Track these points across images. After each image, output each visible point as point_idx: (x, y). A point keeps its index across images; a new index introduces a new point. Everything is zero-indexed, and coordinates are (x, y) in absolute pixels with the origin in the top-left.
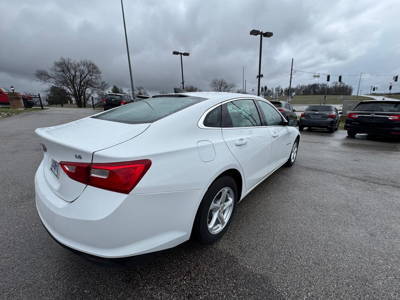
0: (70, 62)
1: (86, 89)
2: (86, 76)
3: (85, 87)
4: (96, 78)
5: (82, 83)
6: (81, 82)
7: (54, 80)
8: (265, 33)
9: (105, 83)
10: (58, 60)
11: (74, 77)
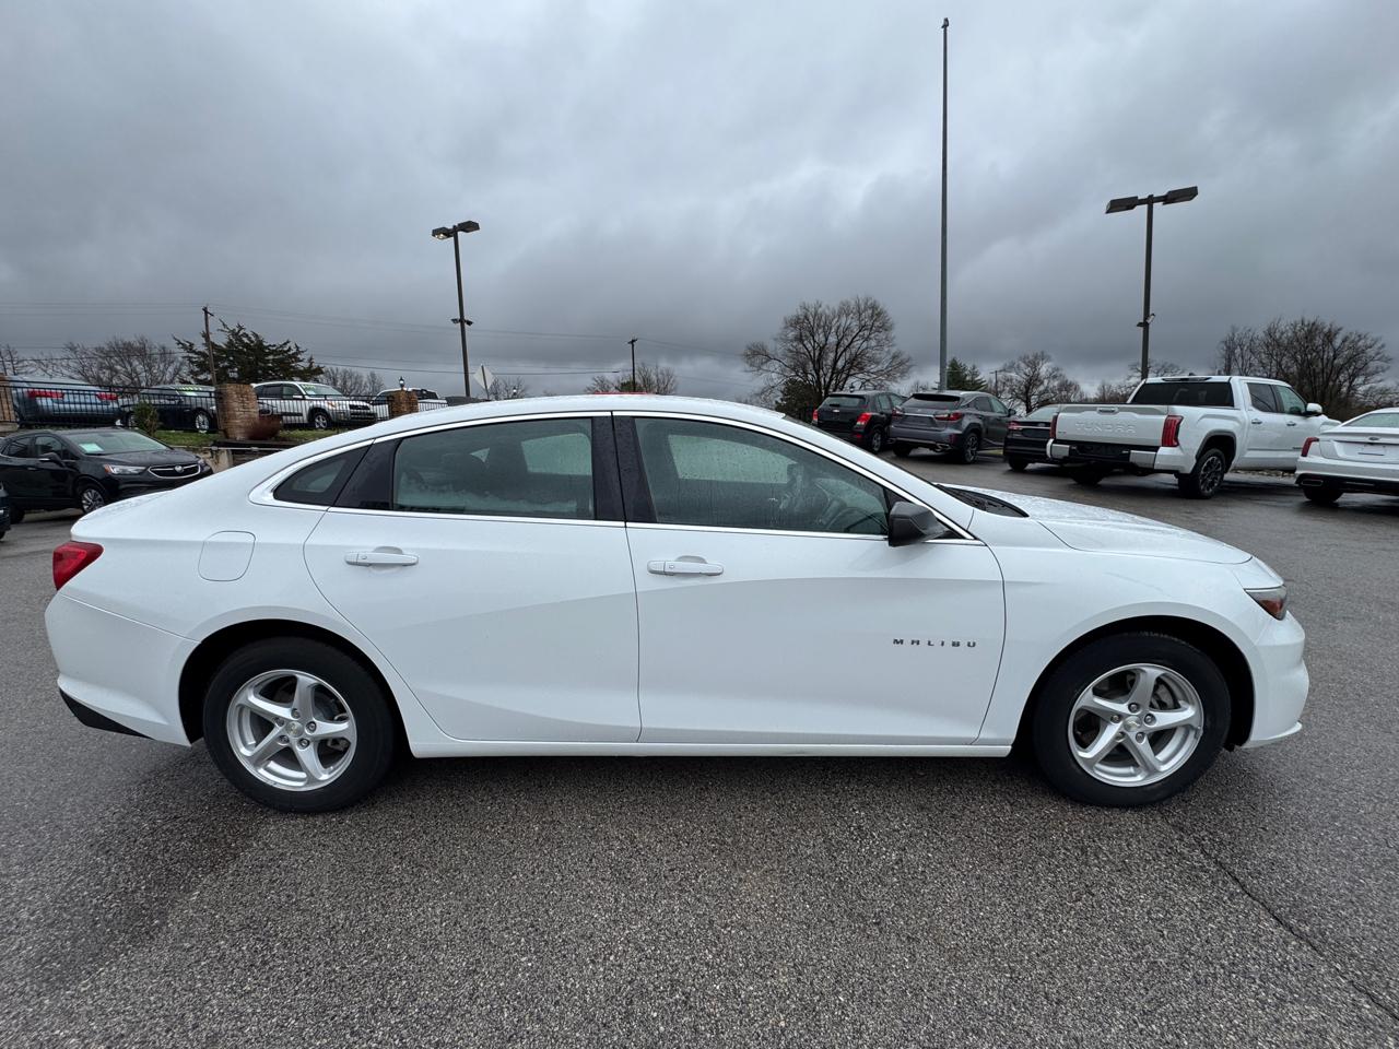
0: (820, 310)
1: (846, 379)
2: (852, 342)
3: (844, 376)
4: (880, 345)
5: (840, 364)
6: (836, 361)
7: (777, 364)
9: (904, 357)
10: (794, 310)
11: (822, 349)
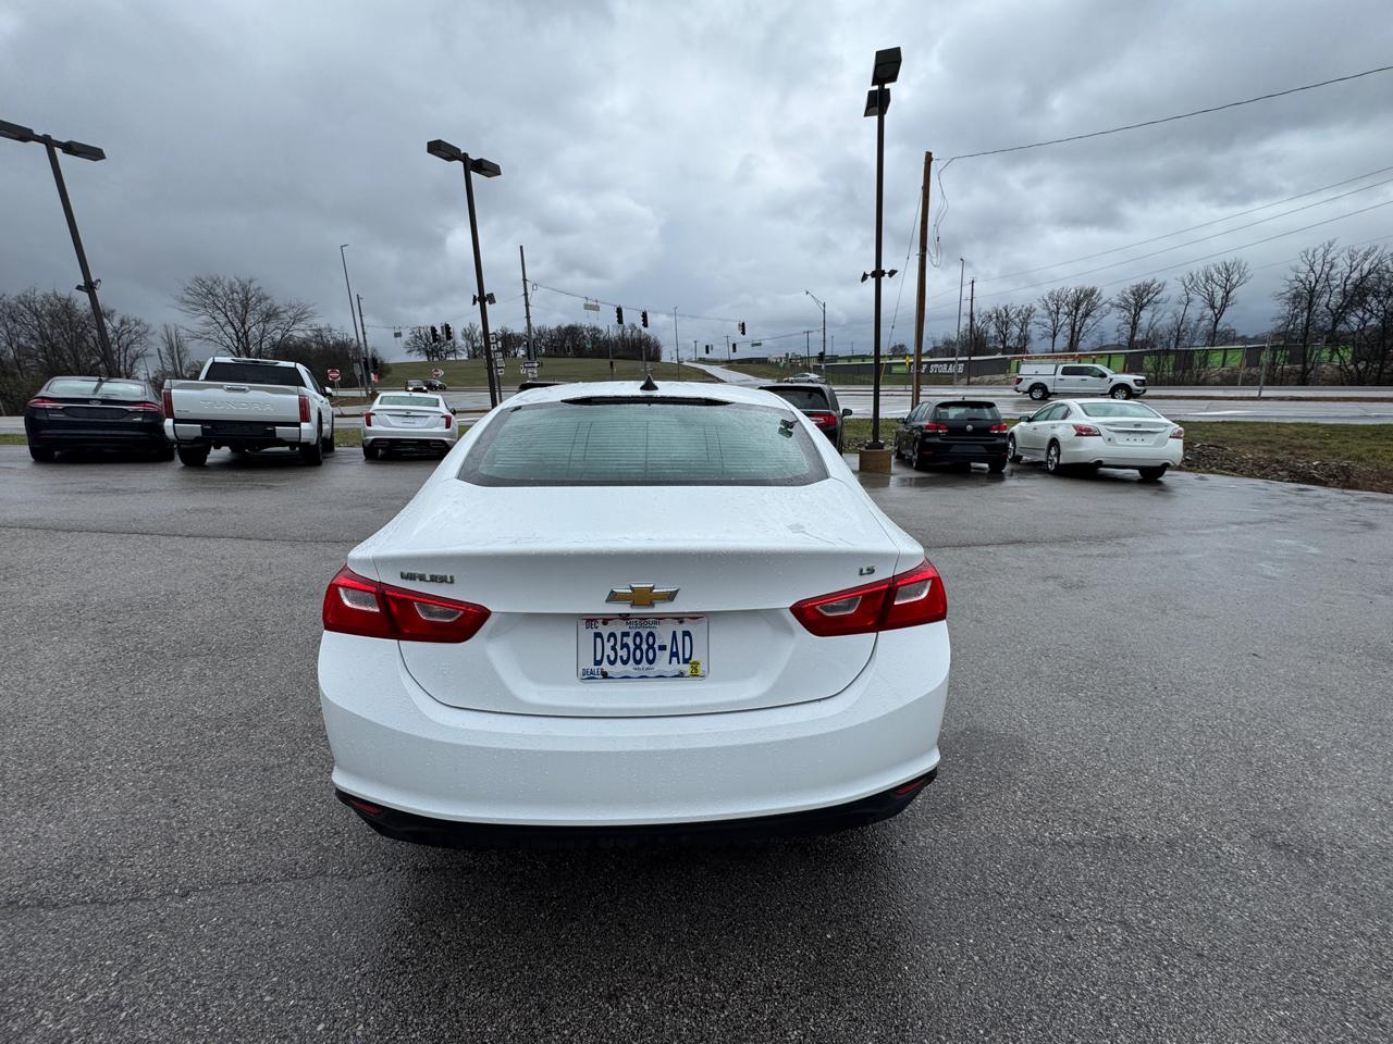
8: (475, 158)
